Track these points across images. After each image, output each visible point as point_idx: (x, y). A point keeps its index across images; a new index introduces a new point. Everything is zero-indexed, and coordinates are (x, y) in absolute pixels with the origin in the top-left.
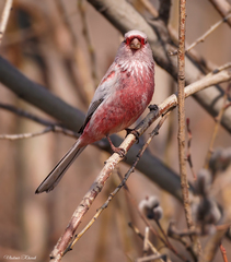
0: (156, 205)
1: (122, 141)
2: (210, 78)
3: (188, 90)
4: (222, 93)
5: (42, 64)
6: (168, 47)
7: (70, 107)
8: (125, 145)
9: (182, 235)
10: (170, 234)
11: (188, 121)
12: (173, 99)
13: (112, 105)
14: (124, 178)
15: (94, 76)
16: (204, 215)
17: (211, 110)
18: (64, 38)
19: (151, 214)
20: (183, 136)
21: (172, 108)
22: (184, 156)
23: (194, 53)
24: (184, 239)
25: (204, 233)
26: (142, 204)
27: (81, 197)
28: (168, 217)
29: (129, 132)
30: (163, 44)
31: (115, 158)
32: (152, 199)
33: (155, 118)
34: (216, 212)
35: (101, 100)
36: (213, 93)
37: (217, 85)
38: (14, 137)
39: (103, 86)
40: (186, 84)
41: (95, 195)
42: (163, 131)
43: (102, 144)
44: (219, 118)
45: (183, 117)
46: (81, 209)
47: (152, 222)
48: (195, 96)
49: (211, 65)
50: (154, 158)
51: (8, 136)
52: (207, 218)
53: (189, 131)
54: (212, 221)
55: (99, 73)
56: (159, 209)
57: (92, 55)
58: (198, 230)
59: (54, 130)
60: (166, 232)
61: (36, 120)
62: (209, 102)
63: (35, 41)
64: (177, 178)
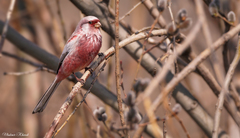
0: (103, 112)
1: (82, 75)
2: (134, 37)
3: (121, 44)
4: (141, 46)
5: (33, 31)
6: (109, 19)
7: (51, 55)
8: (84, 77)
9: (119, 130)
10: (112, 129)
11: (121, 63)
12: (112, 49)
13: (73, 56)
14: (84, 97)
16: (131, 118)
17: (134, 56)
18: (46, 16)
19: (101, 117)
20: (118, 71)
21: (111, 55)
22: (119, 83)
23: (124, 22)
24: (121, 132)
25: (132, 128)
26: (95, 112)
27: (59, 108)
28: (109, 121)
29: (86, 69)
30: (106, 17)
31: (79, 85)
32: (101, 109)
33: (102, 61)
34: (139, 116)
35: (67, 53)
36: (135, 46)
37: (138, 41)
38: (18, 74)
40: (120, 41)
41: (67, 107)
42: (106, 68)
43: (71, 77)
44: (140, 60)
45: (118, 60)
46: (59, 115)
47: (101, 122)
48: (125, 48)
49: (134, 30)
52: (133, 119)
53: (122, 69)
54: (136, 121)
56: (105, 114)
57: (63, 24)
58: (128, 127)
59: (42, 70)
60: (109, 128)
61: (31, 64)
62: (133, 51)
63: (28, 17)
64: (115, 97)
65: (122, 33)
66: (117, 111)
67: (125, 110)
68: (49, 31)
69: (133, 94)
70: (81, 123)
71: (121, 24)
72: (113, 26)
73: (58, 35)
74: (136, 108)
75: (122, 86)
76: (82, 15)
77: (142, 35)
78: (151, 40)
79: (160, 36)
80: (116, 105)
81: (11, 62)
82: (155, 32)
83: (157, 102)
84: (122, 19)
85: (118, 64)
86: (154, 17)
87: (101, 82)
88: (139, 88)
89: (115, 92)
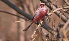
0: (48, 34)
1: (40, 22)
2: (58, 9)
3: (54, 11)
4: (61, 12)
5: (23, 7)
6: (50, 3)
7: (30, 15)
12: (51, 13)
13: (38, 16)
14: (41, 29)
15: (34, 9)
16: (58, 36)
17: (58, 16)
19: (47, 36)
21: (51, 15)
22: (53, 25)
25: (58, 40)
26: (45, 34)
27: (33, 33)
29: (42, 20)
31: (39, 25)
33: (47, 17)
35: (36, 15)
36: (59, 12)
37: (59, 10)
39: (36, 12)
41: (35, 33)
42: (49, 20)
43: (37, 23)
46: (33, 36)
47: (47, 38)
48: (55, 13)
50: (47, 26)
51: (18, 22)
52: (59, 37)
53: (54, 20)
54: (60, 37)
55: (35, 9)
56: (49, 35)
57: (33, 5)
58: (57, 39)
59: (27, 20)
60: (50, 40)
61: (23, 18)
62: (58, 14)
64: (52, 30)
65: (54, 8)
66: (52, 34)
67: (56, 34)
68: (28, 7)
69: (59, 28)
70: (40, 39)
71: (54, 5)
72: (51, 5)
73: (32, 9)
74: (60, 33)
75: (54, 26)
76: (40, 2)
77: (61, 8)
78: (64, 10)
79: (67, 8)
80: (52, 32)
81: (15, 17)
82: (65, 7)
83: (67, 31)
84: (54, 3)
85: (53, 18)
86: (65, 2)
87: (47, 24)
88: (61, 26)
89: (52, 28)
